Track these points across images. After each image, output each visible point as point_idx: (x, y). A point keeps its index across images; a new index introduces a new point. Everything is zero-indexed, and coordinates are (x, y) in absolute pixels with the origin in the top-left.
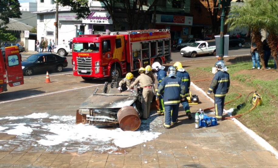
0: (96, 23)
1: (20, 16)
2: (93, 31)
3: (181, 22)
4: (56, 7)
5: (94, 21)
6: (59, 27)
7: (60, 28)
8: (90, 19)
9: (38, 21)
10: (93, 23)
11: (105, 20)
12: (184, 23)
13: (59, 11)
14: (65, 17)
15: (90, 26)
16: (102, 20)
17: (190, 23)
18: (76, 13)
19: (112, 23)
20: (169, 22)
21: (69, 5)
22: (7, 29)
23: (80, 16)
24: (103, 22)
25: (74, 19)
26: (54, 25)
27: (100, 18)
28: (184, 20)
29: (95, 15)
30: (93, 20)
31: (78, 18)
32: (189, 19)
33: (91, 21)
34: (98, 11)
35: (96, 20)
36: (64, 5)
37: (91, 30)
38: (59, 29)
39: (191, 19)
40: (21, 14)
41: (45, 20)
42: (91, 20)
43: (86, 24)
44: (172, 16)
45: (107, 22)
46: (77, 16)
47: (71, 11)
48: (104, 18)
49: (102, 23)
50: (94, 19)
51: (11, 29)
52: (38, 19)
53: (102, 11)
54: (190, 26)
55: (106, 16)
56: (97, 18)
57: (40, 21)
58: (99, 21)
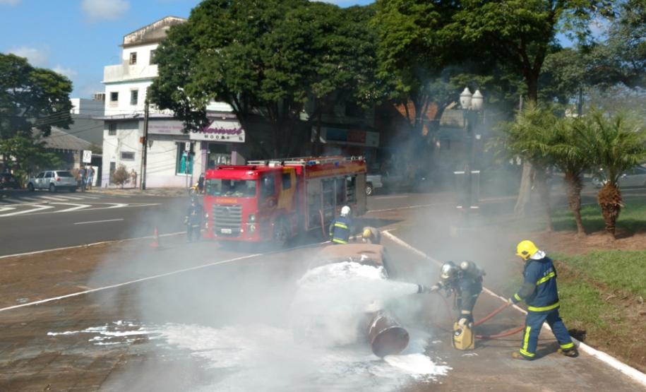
0: (214, 139)
1: (70, 126)
2: (209, 154)
3: (360, 141)
4: (145, 111)
5: (212, 137)
7: (150, 146)
8: (204, 133)
9: (106, 132)
10: (209, 139)
11: (230, 135)
12: (364, 142)
13: (150, 116)
14: (156, 127)
15: (204, 144)
16: (226, 135)
17: (374, 143)
18: (182, 122)
19: (244, 141)
20: (340, 140)
21: (171, 108)
22: (46, 146)
23: (189, 128)
24: (228, 138)
25: (178, 132)
26: (140, 141)
27: (222, 131)
28: (364, 138)
29: (214, 125)
30: (209, 135)
32: (374, 136)
33: (206, 136)
34: (220, 119)
35: (215, 135)
36: (162, 108)
37: (205, 151)
38: (148, 148)
39: (376, 136)
40: (72, 123)
41: (118, 131)
42: (207, 134)
43: (196, 141)
44: (346, 131)
45: (234, 139)
46: (183, 127)
47: (174, 118)
48: (230, 132)
49: (226, 140)
50: (211, 132)
51: (52, 146)
52: (105, 129)
53: (228, 119)
54: (374, 148)
55: (233, 128)
56: (216, 131)
57: (110, 134)
58: (220, 135)
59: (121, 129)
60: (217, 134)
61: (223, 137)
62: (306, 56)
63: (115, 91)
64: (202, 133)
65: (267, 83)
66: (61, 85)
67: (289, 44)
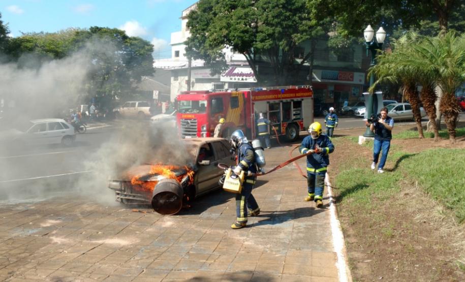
0: (237, 81)
1: (153, 74)
3: (349, 80)
5: (235, 79)
6: (191, 86)
7: (193, 87)
8: (230, 76)
9: (172, 79)
10: (233, 81)
11: (248, 78)
12: (353, 80)
13: (192, 66)
14: (201, 74)
15: (231, 84)
16: (244, 78)
17: (360, 81)
18: (210, 69)
19: (256, 81)
20: (332, 79)
21: (202, 58)
22: (137, 89)
24: (246, 79)
25: (209, 76)
26: (186, 83)
27: (242, 75)
28: (352, 77)
29: (236, 71)
30: (233, 78)
31: (212, 74)
32: (360, 76)
33: (231, 79)
34: (239, 66)
35: (237, 78)
39: (362, 76)
40: (154, 72)
41: (179, 78)
42: (231, 77)
43: (225, 82)
44: (337, 72)
45: (250, 80)
47: (205, 67)
48: (247, 75)
49: (245, 81)
50: (235, 76)
52: (172, 76)
53: (245, 66)
54: (362, 85)
55: (249, 73)
56: (238, 75)
57: (175, 80)
58: (241, 78)
59: (180, 76)
60: (239, 77)
61: (242, 79)
62: (288, 14)
63: (177, 50)
64: (228, 77)
65: (260, 36)
66: (147, 47)
67: (274, 5)
